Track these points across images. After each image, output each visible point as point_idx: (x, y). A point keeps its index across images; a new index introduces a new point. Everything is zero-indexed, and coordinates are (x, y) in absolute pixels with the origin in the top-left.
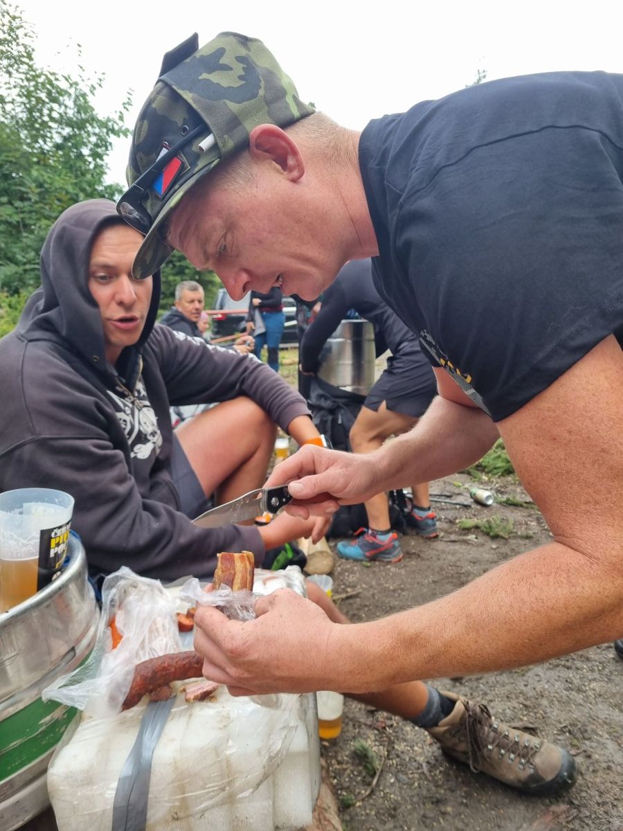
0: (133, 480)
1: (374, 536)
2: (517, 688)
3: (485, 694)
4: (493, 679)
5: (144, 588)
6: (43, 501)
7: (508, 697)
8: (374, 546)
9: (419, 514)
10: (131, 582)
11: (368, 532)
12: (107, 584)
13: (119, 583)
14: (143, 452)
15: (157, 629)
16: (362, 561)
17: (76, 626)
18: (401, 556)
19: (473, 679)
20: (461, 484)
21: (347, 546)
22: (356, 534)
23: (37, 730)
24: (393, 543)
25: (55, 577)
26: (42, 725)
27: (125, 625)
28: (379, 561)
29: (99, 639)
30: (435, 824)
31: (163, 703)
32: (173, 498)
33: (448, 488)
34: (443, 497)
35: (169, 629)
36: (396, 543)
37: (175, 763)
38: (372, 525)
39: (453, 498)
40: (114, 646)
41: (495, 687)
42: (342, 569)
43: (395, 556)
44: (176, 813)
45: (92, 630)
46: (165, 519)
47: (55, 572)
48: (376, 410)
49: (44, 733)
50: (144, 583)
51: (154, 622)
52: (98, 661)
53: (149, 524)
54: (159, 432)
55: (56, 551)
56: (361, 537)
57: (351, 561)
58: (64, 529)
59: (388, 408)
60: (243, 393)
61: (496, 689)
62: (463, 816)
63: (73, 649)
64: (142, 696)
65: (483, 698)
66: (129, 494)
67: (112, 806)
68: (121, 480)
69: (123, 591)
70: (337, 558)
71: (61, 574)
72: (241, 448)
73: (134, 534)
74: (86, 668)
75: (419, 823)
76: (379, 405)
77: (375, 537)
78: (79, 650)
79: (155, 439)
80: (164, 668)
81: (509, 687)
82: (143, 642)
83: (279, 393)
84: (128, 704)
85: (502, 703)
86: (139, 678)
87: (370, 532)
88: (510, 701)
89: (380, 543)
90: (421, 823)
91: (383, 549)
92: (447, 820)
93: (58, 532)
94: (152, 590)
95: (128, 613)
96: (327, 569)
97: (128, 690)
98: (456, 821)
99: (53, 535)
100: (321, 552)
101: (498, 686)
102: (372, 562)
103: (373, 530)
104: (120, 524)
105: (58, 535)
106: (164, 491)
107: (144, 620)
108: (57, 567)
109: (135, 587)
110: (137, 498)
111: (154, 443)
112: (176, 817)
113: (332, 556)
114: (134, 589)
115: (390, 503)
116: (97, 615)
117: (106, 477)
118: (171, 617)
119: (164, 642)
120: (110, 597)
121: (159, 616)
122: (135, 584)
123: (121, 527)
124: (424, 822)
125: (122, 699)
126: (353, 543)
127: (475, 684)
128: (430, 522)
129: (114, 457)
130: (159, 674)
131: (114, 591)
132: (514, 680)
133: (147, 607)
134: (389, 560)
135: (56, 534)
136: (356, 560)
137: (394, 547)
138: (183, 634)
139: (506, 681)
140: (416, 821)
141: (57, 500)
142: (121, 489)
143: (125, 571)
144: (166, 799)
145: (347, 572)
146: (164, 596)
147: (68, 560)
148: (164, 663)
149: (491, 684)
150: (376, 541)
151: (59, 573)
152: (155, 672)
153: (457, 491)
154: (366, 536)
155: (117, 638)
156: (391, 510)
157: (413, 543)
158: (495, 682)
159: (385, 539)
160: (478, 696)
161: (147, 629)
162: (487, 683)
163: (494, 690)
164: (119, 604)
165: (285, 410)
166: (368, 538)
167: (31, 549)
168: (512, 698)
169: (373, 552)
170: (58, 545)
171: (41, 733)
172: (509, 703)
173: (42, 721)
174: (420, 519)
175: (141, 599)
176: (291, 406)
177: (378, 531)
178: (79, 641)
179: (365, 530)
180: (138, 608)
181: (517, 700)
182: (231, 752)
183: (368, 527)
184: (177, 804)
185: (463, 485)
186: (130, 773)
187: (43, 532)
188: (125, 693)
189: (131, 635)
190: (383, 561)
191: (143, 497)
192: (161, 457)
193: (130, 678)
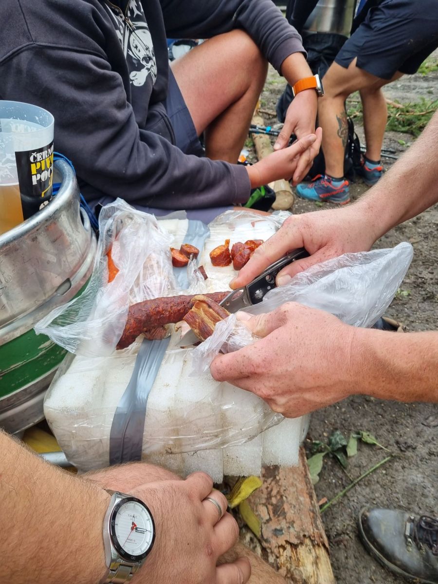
0: (131, 107)
1: (329, 181)
2: (435, 314)
3: (409, 316)
4: (417, 305)
5: (140, 220)
6: (23, 118)
7: (427, 321)
8: (328, 190)
9: (369, 166)
10: (127, 213)
11: (324, 178)
12: (103, 214)
13: (115, 214)
14: (139, 78)
15: (152, 266)
16: (316, 201)
17: (70, 259)
18: (349, 200)
19: (400, 304)
20: (404, 142)
21: (305, 188)
22: (314, 179)
23: (38, 354)
24: (344, 189)
25: (42, 206)
26: (41, 350)
27: (120, 258)
28: (330, 202)
29: (96, 269)
30: (360, 408)
31: (158, 341)
32: (168, 131)
33: (392, 145)
34: (388, 153)
35: (164, 267)
36: (347, 189)
37: (170, 411)
38: (328, 172)
39: (396, 154)
40: (110, 280)
41: (417, 311)
42: (298, 206)
43: (344, 200)
44: (170, 449)
45: (89, 260)
46: (160, 151)
47: (42, 201)
48: (346, 66)
49: (45, 356)
50: (140, 216)
51: (149, 258)
52: (95, 291)
53: (146, 154)
54: (154, 58)
55: (38, 178)
56: (318, 182)
57: (307, 200)
58: (45, 153)
59: (357, 65)
60: (239, 26)
61: (418, 313)
62: (383, 405)
63: (68, 280)
64: (137, 337)
65: (406, 319)
66: (128, 122)
67: (109, 437)
68: (120, 106)
69: (120, 221)
70: (295, 197)
71: (48, 204)
72: (232, 87)
73: (132, 162)
74: (84, 298)
75: (348, 405)
76: (351, 62)
77: (330, 183)
78: (76, 281)
79: (149, 65)
80: (158, 312)
81: (428, 313)
82: (138, 278)
83: (276, 25)
84: (123, 344)
85: (422, 324)
86: (132, 321)
87: (326, 178)
88: (428, 324)
89: (333, 188)
90: (350, 405)
91: (334, 193)
92: (370, 406)
93: (39, 156)
94: (147, 224)
95: (123, 246)
96: (287, 206)
97: (122, 333)
98: (377, 408)
99: (32, 159)
100: (285, 191)
101: (420, 311)
102: (324, 203)
103: (329, 176)
104: (119, 150)
105: (38, 160)
106: (160, 124)
107: (138, 256)
108: (43, 196)
109: (131, 219)
110: (135, 128)
111: (148, 69)
112: (169, 451)
113: (293, 195)
114: (130, 221)
115: (347, 156)
116: (94, 244)
117: (106, 100)
118: (166, 253)
119: (159, 281)
120: (106, 228)
121: (154, 251)
122: (131, 216)
123: (120, 154)
124: (352, 405)
125: (116, 340)
126: (310, 186)
127: (401, 308)
128: (377, 174)
129: (113, 78)
130: (153, 317)
131: (110, 221)
132: (434, 308)
133: (142, 242)
134: (339, 202)
135: (35, 158)
136: (311, 200)
137: (344, 192)
138: (177, 269)
139: (427, 308)
140: (346, 404)
141: (37, 118)
142: (121, 115)
143: (120, 202)
144: (161, 438)
145: (303, 209)
146: (159, 230)
147: (57, 189)
148: (158, 307)
149: (414, 309)
150: (330, 186)
151: (46, 203)
152: (148, 316)
153: (400, 148)
154: (322, 181)
155: (113, 270)
156: (346, 162)
157: (359, 190)
158: (417, 308)
159: (338, 185)
160: (402, 317)
161: (142, 267)
162: (411, 308)
163: (416, 314)
164: (115, 234)
165: (282, 45)
166: (324, 183)
167: (9, 173)
168: (430, 322)
169: (326, 195)
170: (40, 171)
171: (41, 356)
172: (427, 325)
173: (42, 346)
174: (368, 170)
175: (136, 233)
176: (289, 40)
177: (333, 178)
178: (73, 273)
179: (321, 176)
180: (133, 243)
181: (435, 324)
182: (227, 407)
183: (324, 174)
184: (171, 442)
185: (406, 143)
186: (125, 411)
187: (19, 155)
188: (119, 335)
189: (126, 271)
190: (333, 203)
191: (140, 127)
192: (156, 88)
193: (124, 320)
